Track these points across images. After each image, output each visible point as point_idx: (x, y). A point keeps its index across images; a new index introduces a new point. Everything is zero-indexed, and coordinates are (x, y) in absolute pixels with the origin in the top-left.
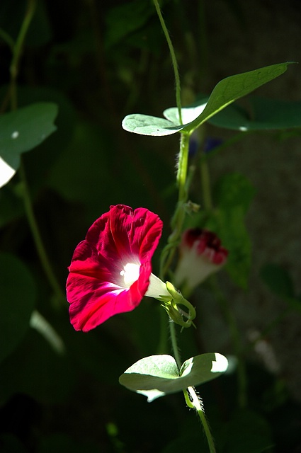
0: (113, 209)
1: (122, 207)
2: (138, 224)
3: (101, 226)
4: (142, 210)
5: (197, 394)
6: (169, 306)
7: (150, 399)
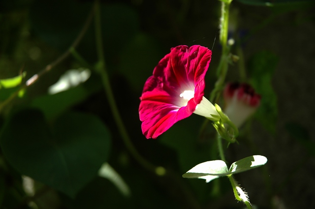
0: (173, 50)
1: (180, 48)
2: (193, 57)
3: (165, 64)
4: (195, 47)
5: (243, 190)
6: (218, 125)
7: (208, 181)
